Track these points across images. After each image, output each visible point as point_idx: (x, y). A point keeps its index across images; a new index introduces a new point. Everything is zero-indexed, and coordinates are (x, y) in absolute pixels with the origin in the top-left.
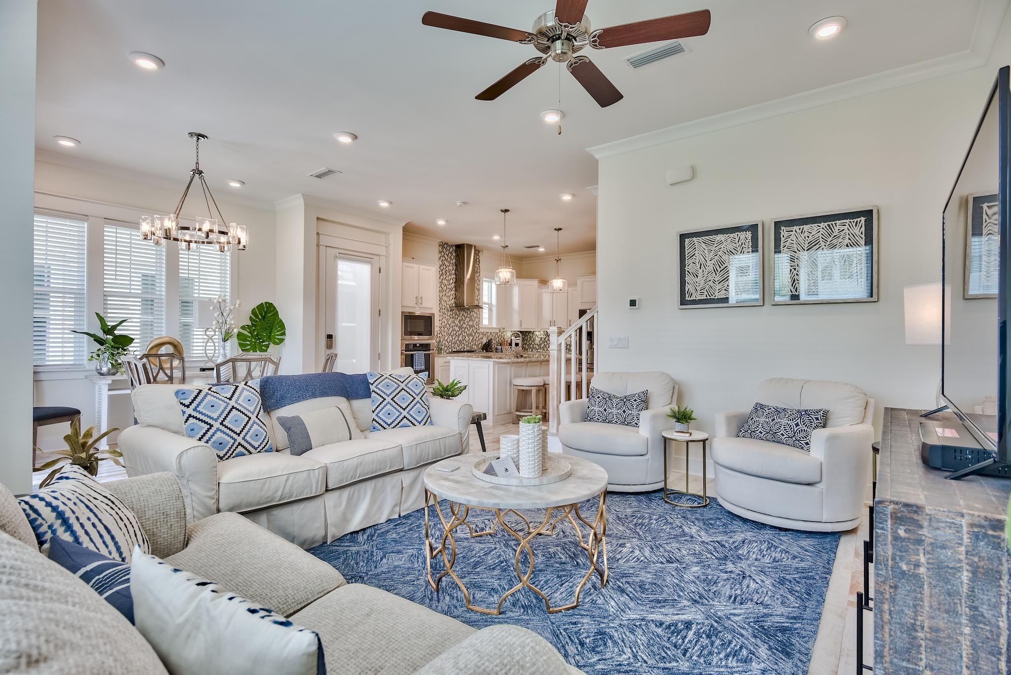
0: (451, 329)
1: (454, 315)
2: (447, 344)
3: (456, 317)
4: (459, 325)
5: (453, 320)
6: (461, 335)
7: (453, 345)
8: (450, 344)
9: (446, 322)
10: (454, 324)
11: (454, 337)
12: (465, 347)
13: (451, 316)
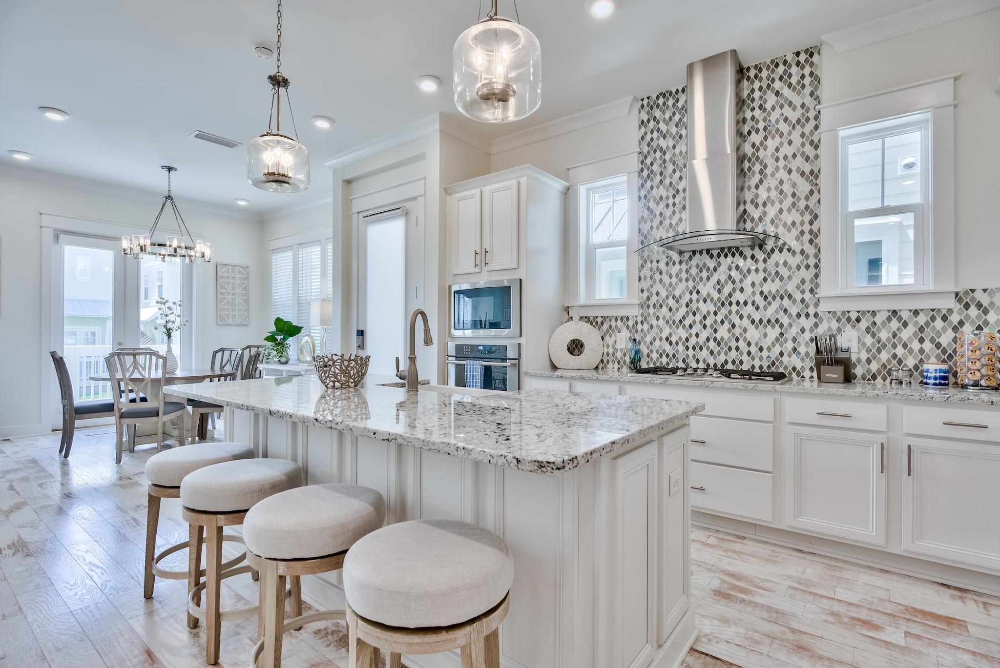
0: (684, 310)
1: (694, 271)
2: (667, 347)
3: (704, 274)
4: (716, 296)
5: (691, 284)
6: (727, 325)
7: (691, 352)
8: (681, 348)
9: (664, 293)
10: (695, 296)
11: (694, 331)
12: (745, 358)
13: (684, 276)
